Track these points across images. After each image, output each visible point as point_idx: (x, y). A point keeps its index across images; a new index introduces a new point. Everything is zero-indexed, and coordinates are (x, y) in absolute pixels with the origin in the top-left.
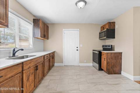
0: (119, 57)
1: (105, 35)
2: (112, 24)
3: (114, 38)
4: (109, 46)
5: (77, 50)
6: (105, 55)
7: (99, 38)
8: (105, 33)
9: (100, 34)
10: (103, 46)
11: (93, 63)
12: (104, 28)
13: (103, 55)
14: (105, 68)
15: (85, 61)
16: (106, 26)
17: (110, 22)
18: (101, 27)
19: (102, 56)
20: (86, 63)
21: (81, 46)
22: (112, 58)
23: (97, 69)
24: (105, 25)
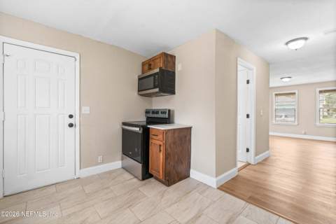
0: (187, 138)
1: (154, 83)
2: (169, 59)
3: (173, 92)
4: (164, 112)
5: (71, 125)
6: (160, 137)
7: (139, 91)
8: (154, 80)
9: (140, 79)
10: (147, 112)
11: (122, 160)
12: (152, 67)
13: (154, 137)
14: (161, 172)
15: (100, 158)
16: (158, 60)
17: (167, 54)
18: (143, 64)
19: (151, 141)
20: (103, 162)
21: (86, 110)
22: (174, 143)
23: (136, 177)
24: (154, 59)
